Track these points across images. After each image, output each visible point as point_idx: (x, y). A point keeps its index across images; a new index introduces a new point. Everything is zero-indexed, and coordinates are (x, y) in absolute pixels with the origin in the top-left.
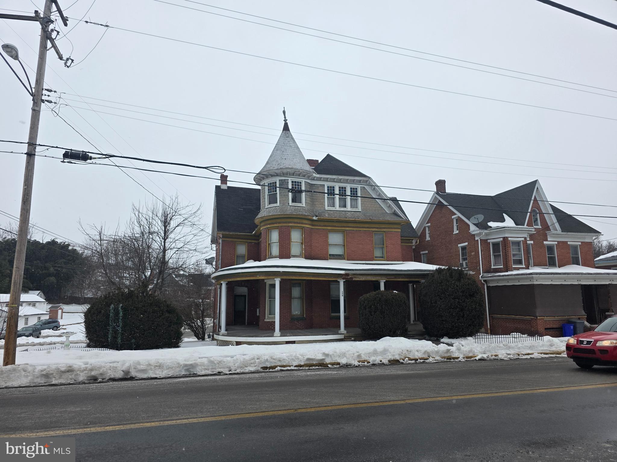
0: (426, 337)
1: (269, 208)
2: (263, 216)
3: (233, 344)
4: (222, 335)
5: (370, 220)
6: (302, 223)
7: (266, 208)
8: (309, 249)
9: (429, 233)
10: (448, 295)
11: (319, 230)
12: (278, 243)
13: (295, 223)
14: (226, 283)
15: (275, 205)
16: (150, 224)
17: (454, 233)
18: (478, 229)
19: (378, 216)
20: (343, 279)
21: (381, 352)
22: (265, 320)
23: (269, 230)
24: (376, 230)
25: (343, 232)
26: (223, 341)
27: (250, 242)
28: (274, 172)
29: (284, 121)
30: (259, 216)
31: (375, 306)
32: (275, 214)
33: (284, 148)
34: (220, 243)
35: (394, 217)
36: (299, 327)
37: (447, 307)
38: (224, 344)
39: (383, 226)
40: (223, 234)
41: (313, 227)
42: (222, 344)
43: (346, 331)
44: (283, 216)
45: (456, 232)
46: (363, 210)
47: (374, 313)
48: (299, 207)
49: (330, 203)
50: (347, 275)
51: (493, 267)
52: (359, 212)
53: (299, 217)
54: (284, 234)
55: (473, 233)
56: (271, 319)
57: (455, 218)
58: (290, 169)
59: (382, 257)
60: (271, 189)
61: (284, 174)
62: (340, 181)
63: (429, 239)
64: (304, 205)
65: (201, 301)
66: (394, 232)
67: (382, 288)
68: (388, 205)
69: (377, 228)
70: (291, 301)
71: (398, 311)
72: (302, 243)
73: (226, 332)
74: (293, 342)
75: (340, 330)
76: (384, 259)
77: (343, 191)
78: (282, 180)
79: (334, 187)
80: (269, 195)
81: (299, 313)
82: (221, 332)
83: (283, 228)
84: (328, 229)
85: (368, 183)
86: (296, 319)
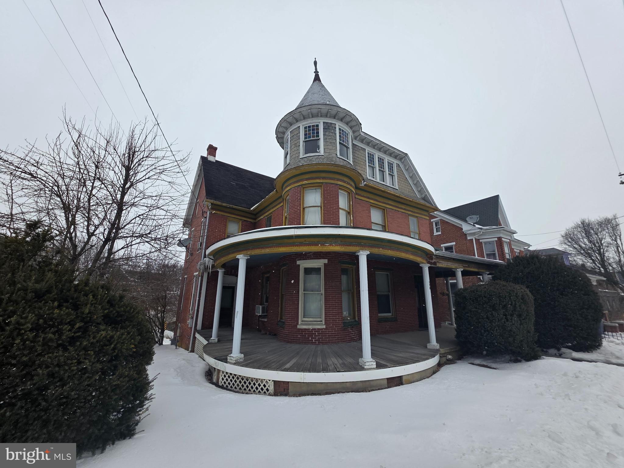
1: (307, 158)
3: (265, 386)
4: (232, 361)
6: (351, 185)
11: (363, 201)
12: (320, 208)
13: (342, 181)
14: (246, 258)
15: (317, 154)
20: (428, 263)
22: (298, 327)
23: (303, 189)
24: (411, 213)
25: (384, 209)
26: (235, 375)
27: (245, 220)
35: (425, 202)
36: (354, 337)
40: (212, 204)
41: (356, 196)
46: (399, 189)
48: (346, 161)
50: (431, 257)
52: (397, 190)
54: (331, 194)
55: (467, 233)
56: (310, 325)
57: (434, 221)
60: (310, 134)
61: (331, 115)
62: (380, 149)
64: (351, 162)
66: (424, 219)
68: (419, 189)
70: (341, 295)
72: (349, 213)
73: (242, 356)
74: (399, 379)
77: (381, 162)
78: (327, 123)
79: (373, 155)
80: (305, 141)
81: (348, 316)
82: (232, 355)
83: (329, 186)
84: (371, 203)
85: (403, 161)
86: (349, 325)
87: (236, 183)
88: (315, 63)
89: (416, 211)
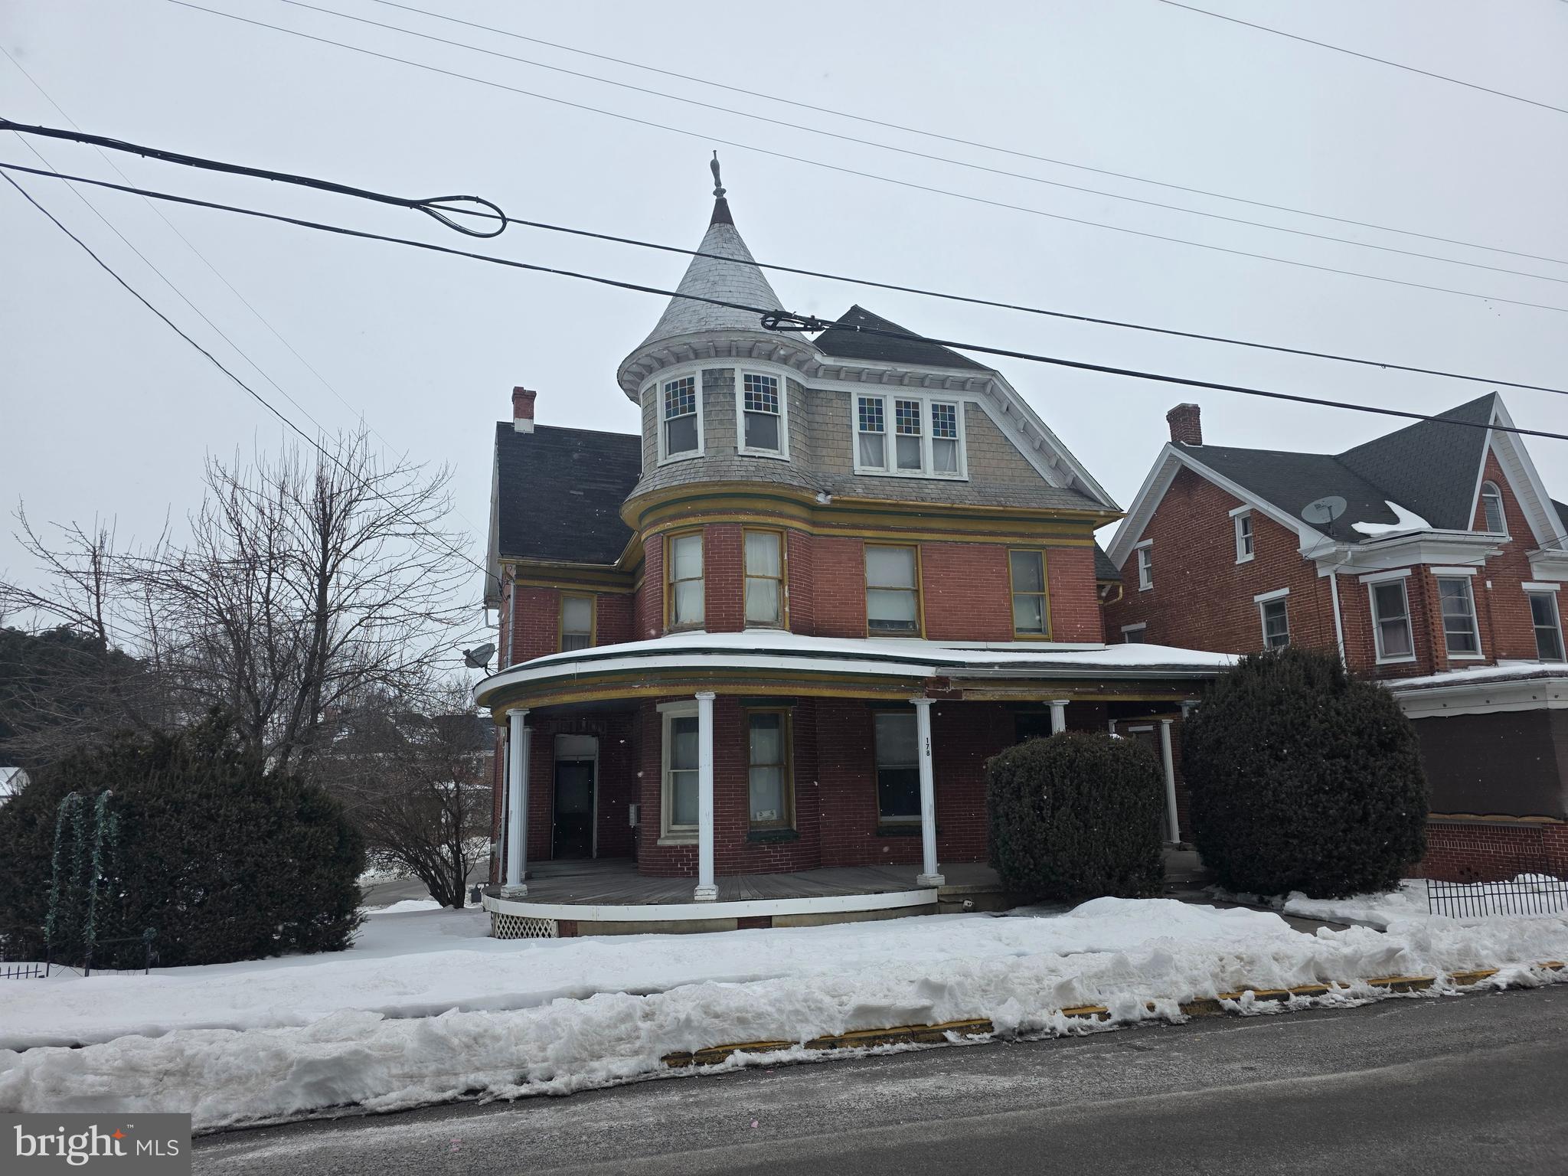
0: (1213, 894)
1: (670, 466)
2: (651, 489)
3: (546, 929)
4: (508, 896)
5: (1001, 508)
6: (781, 515)
7: (659, 464)
8: (802, 599)
9: (1147, 569)
10: (1306, 744)
11: (834, 539)
12: (702, 582)
13: (758, 513)
14: (524, 713)
15: (691, 454)
16: (275, 527)
17: (1237, 563)
18: (1332, 541)
19: (1023, 496)
20: (928, 697)
21: (1142, 968)
22: (660, 843)
23: (668, 539)
24: (1019, 541)
25: (913, 546)
26: (512, 917)
27: (605, 593)
28: (684, 344)
29: (715, 193)
30: (637, 492)
31: (1054, 785)
32: (692, 481)
33: (716, 273)
34: (509, 596)
35: (1072, 499)
36: (777, 865)
37: (1305, 787)
38: (516, 927)
39: (1040, 530)
40: (517, 567)
41: (816, 531)
42: (508, 928)
43: (943, 877)
44: (716, 490)
45: (1243, 557)
46: (973, 478)
47: (1052, 813)
48: (769, 461)
49: (867, 453)
50: (941, 681)
51: (1379, 661)
52: (964, 484)
53: (769, 491)
54: (722, 549)
55: (1312, 556)
56: (677, 838)
57: (1237, 516)
58: (739, 334)
59: (1040, 630)
60: (676, 403)
61: (718, 353)
62: (900, 380)
63: (1151, 587)
64: (786, 456)
65: (452, 786)
66: (1075, 547)
67: (1059, 724)
68: (1054, 463)
69: (1021, 535)
70: (747, 775)
71: (1136, 803)
72: (781, 582)
73: (524, 887)
74: (765, 922)
75: (922, 871)
76: (1046, 636)
77: (908, 413)
78: (711, 372)
79: (879, 402)
80: (669, 422)
81: (775, 817)
82: (507, 886)
83: (718, 530)
84: (864, 538)
85: (988, 390)
86: (765, 839)
87: (584, 490)
88: (715, 167)
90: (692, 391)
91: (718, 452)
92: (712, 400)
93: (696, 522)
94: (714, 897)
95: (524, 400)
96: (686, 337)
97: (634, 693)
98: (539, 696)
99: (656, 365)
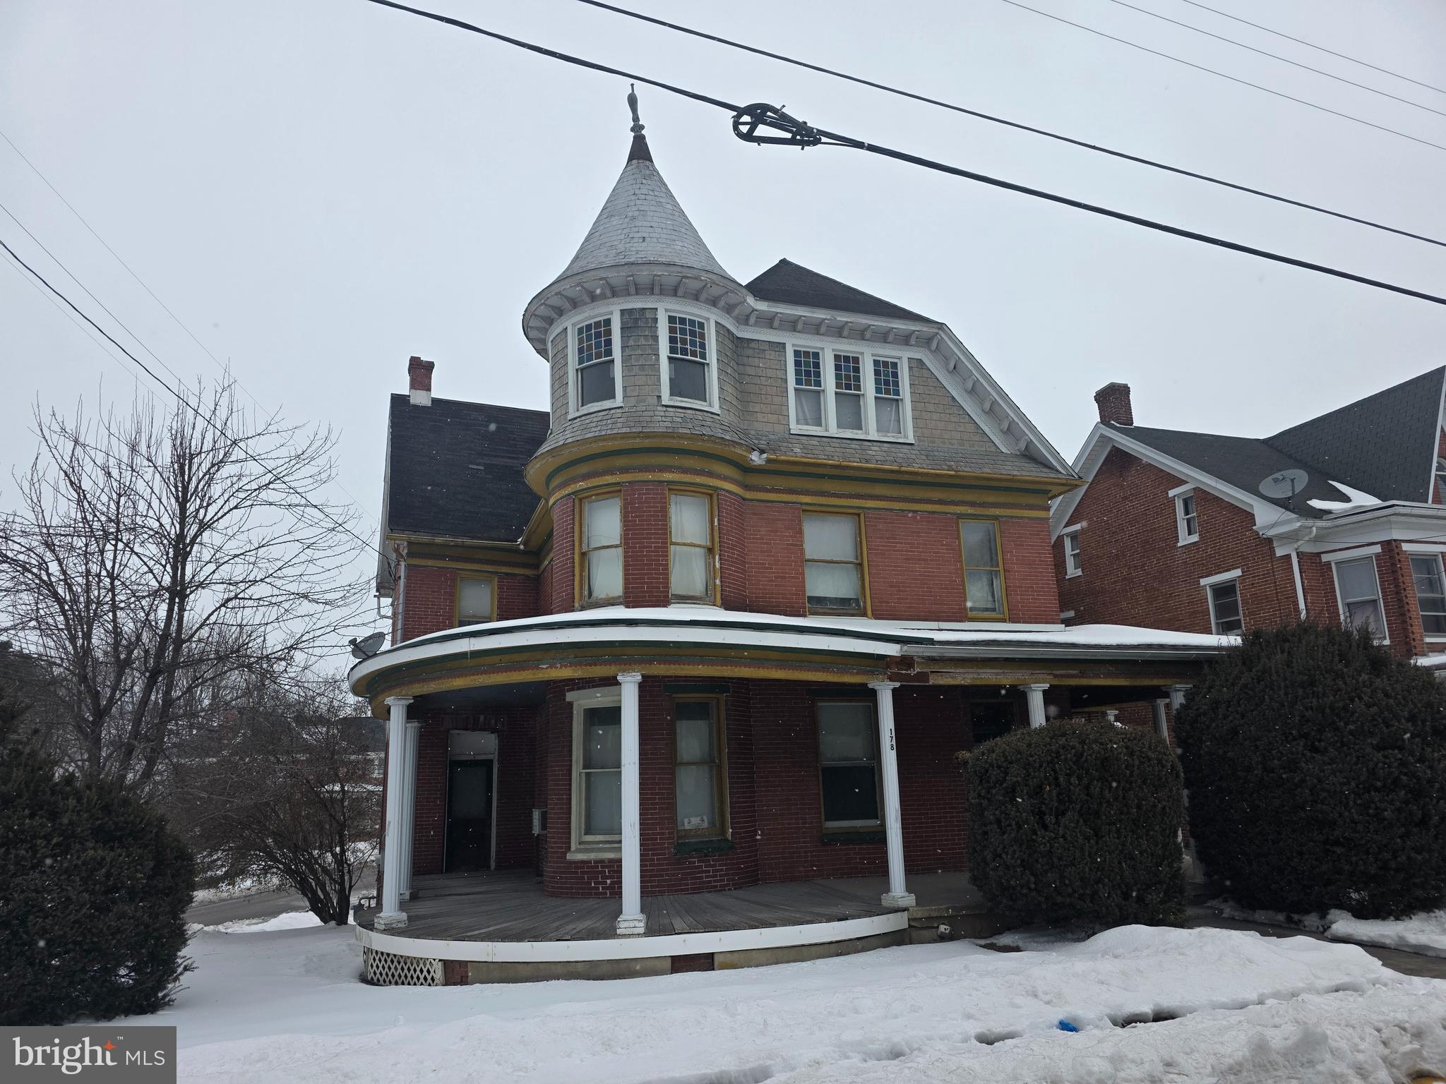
1: (583, 418)
2: (561, 443)
3: (429, 972)
4: (383, 927)
5: (952, 473)
6: (711, 474)
7: (570, 417)
8: (735, 571)
9: (1074, 555)
11: (770, 504)
12: (620, 550)
13: (685, 471)
14: (407, 702)
15: (607, 404)
17: (1179, 545)
18: (1295, 516)
19: (974, 461)
20: (891, 680)
22: (569, 857)
23: (579, 501)
24: (970, 510)
25: (856, 514)
26: (388, 955)
27: (507, 574)
28: (601, 279)
29: (632, 130)
30: (545, 448)
31: (1058, 785)
32: (609, 432)
33: (635, 208)
34: (400, 577)
35: (1027, 465)
36: (710, 882)
38: (393, 967)
40: (410, 543)
41: (748, 495)
42: (384, 968)
43: (913, 897)
44: (637, 443)
45: (1185, 539)
46: (920, 441)
47: (1057, 818)
48: (697, 412)
49: (803, 412)
50: (906, 661)
52: (909, 447)
53: (698, 446)
54: (644, 512)
55: (1271, 533)
56: (592, 850)
57: (1178, 496)
58: (663, 267)
59: (994, 610)
60: (590, 347)
61: (639, 290)
62: (839, 332)
63: (1080, 574)
64: (716, 409)
66: (1029, 518)
67: (1038, 715)
68: (1005, 426)
69: (972, 504)
70: (673, 774)
71: (1155, 806)
72: (710, 551)
73: (404, 916)
74: (705, 962)
75: (888, 890)
76: (1001, 616)
77: (848, 369)
78: (631, 311)
79: (816, 355)
80: (582, 370)
81: (706, 825)
82: (381, 915)
83: (637, 490)
84: (801, 504)
85: (934, 346)
86: (695, 850)
87: (485, 465)
88: (632, 101)
89: (991, 498)
90: (609, 333)
91: (639, 402)
92: (631, 343)
93: (614, 481)
94: (642, 931)
95: (421, 371)
96: (602, 271)
97: (541, 675)
98: (424, 680)
99: (567, 305)
